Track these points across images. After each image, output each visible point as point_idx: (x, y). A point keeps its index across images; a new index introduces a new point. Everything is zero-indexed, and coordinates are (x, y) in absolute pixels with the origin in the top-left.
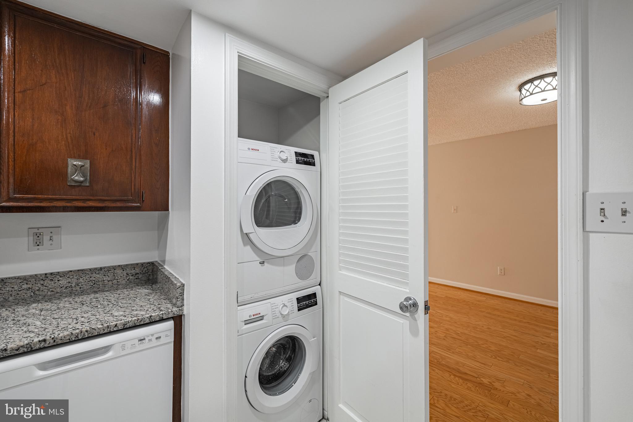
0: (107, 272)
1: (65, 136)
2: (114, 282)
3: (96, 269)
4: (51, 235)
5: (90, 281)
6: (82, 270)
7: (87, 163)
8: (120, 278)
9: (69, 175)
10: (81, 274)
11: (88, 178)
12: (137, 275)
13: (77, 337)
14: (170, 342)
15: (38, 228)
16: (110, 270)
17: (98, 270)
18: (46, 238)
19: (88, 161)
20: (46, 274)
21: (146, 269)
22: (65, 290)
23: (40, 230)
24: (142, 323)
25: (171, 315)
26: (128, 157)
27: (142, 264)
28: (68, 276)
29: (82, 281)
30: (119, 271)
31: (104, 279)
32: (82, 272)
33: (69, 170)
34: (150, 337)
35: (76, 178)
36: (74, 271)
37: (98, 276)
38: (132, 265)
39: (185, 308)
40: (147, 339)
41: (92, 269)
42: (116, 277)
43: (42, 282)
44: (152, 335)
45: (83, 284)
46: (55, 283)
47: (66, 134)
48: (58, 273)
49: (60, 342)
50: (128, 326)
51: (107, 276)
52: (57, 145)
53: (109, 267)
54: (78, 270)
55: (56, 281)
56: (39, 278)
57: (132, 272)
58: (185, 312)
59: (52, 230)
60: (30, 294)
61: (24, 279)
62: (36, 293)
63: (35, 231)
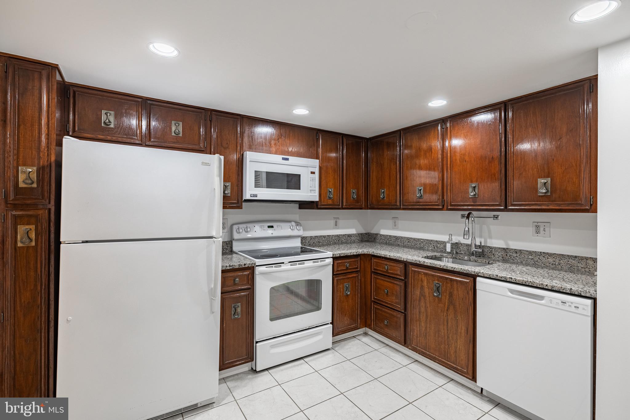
0: (581, 260)
1: (536, 166)
2: (586, 269)
4: (544, 227)
5: (568, 264)
6: (563, 255)
7: (549, 180)
8: (591, 267)
9: (539, 189)
10: (562, 258)
11: (550, 190)
13: (526, 283)
15: (538, 222)
16: (583, 260)
17: (574, 257)
18: (542, 229)
19: (549, 179)
20: (541, 252)
22: (551, 266)
23: (539, 224)
28: (553, 257)
29: (563, 263)
31: (579, 266)
33: (539, 186)
35: (541, 191)
36: (557, 254)
37: (574, 261)
40: (568, 304)
41: (569, 255)
42: (589, 266)
43: (539, 257)
44: (572, 303)
45: (563, 264)
46: (546, 259)
47: (537, 164)
48: (548, 253)
49: (518, 282)
50: (554, 289)
51: (581, 264)
52: (532, 172)
54: (560, 254)
55: (547, 258)
56: (537, 254)
59: (545, 224)
60: (532, 262)
61: (530, 253)
62: (536, 262)
63: (536, 224)
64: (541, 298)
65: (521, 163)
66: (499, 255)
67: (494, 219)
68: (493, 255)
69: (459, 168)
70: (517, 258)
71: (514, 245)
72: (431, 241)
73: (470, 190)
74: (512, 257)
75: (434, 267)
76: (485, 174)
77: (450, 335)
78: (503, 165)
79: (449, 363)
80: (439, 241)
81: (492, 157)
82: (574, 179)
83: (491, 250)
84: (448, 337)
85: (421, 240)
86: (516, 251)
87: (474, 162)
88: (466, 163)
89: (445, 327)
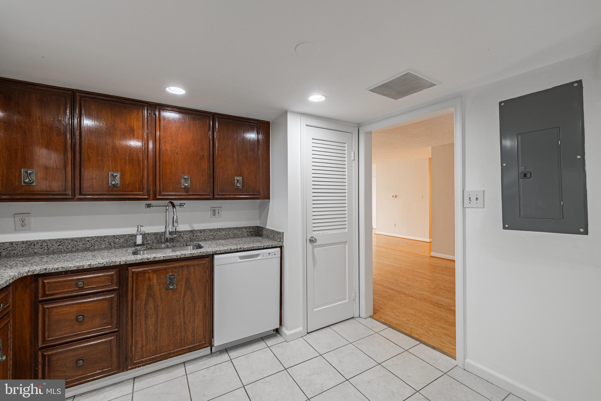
2: (242, 234)
3: (235, 228)
4: (219, 211)
5: (233, 233)
6: (230, 228)
9: (235, 184)
11: (242, 185)
12: (251, 232)
13: (249, 248)
14: (279, 257)
15: (214, 207)
18: (217, 212)
19: (241, 177)
20: (218, 229)
21: (255, 229)
22: (224, 237)
23: (215, 209)
24: (269, 247)
25: (279, 246)
26: (255, 174)
27: (253, 227)
28: (225, 230)
29: (230, 233)
30: (244, 230)
32: (230, 229)
33: (235, 182)
34: (272, 253)
35: (238, 185)
36: (227, 228)
37: (236, 231)
38: (249, 227)
39: (284, 243)
40: (271, 254)
42: (243, 232)
43: (216, 232)
44: (273, 252)
47: (234, 167)
48: (222, 228)
50: (264, 247)
51: (239, 231)
52: (231, 171)
53: (240, 227)
54: (229, 228)
55: (221, 232)
56: (215, 230)
57: (249, 230)
58: (284, 245)
59: (219, 208)
60: (212, 237)
61: (211, 230)
62: (215, 237)
63: (213, 209)
64: (257, 255)
65: (224, 164)
66: (187, 237)
67: (180, 207)
68: (182, 238)
69: (170, 159)
70: (202, 237)
71: (197, 227)
72: (105, 237)
73: (183, 181)
74: (198, 236)
75: (168, 259)
76: (197, 168)
77: (187, 320)
78: (211, 164)
79: (186, 347)
80: (118, 236)
81: (202, 155)
82: (254, 179)
83: (180, 234)
84: (185, 323)
85: (87, 239)
86: (201, 231)
87: (186, 156)
88: (178, 156)
89: (182, 316)
